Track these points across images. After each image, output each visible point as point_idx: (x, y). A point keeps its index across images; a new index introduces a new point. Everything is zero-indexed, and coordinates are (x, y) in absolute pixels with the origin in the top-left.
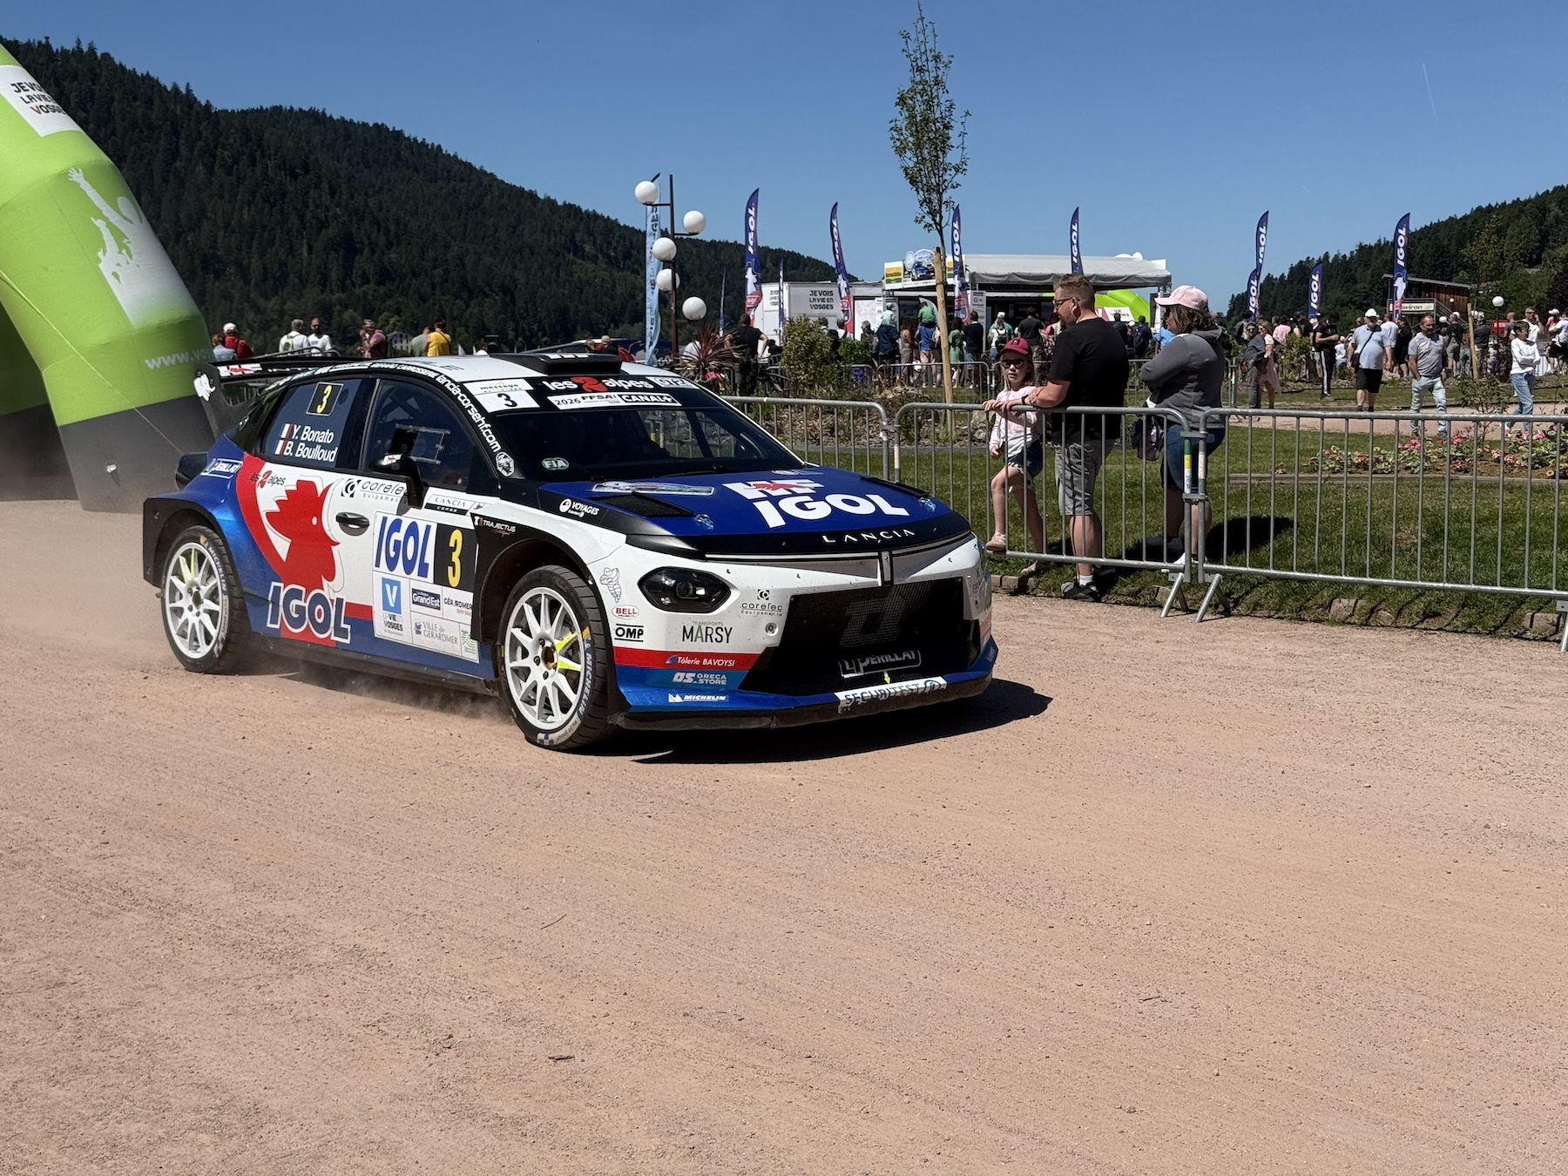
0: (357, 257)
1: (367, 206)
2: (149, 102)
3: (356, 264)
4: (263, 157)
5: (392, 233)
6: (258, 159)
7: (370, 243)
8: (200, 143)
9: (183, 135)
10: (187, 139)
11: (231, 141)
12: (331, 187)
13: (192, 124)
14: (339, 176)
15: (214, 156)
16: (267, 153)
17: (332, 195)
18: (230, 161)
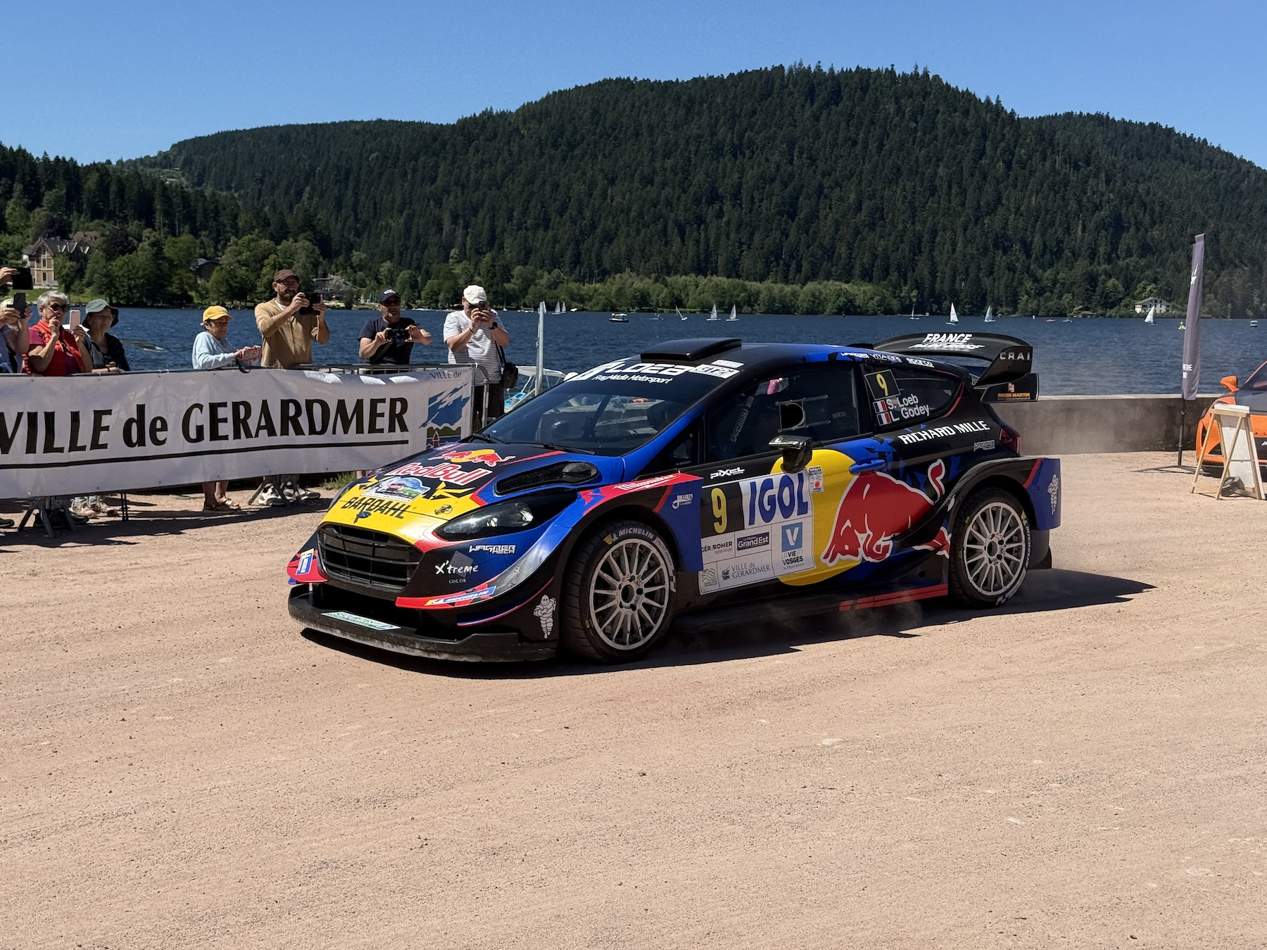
0: (1123, 235)
1: (1137, 191)
2: (966, 113)
3: (1122, 241)
4: (1053, 153)
5: (1156, 214)
6: (1049, 154)
7: (1136, 223)
8: (1003, 144)
9: (990, 138)
10: (992, 141)
11: (1028, 141)
12: (1107, 176)
13: (998, 129)
14: (1115, 167)
15: (1013, 155)
16: (1056, 150)
17: (1108, 183)
18: (1025, 157)
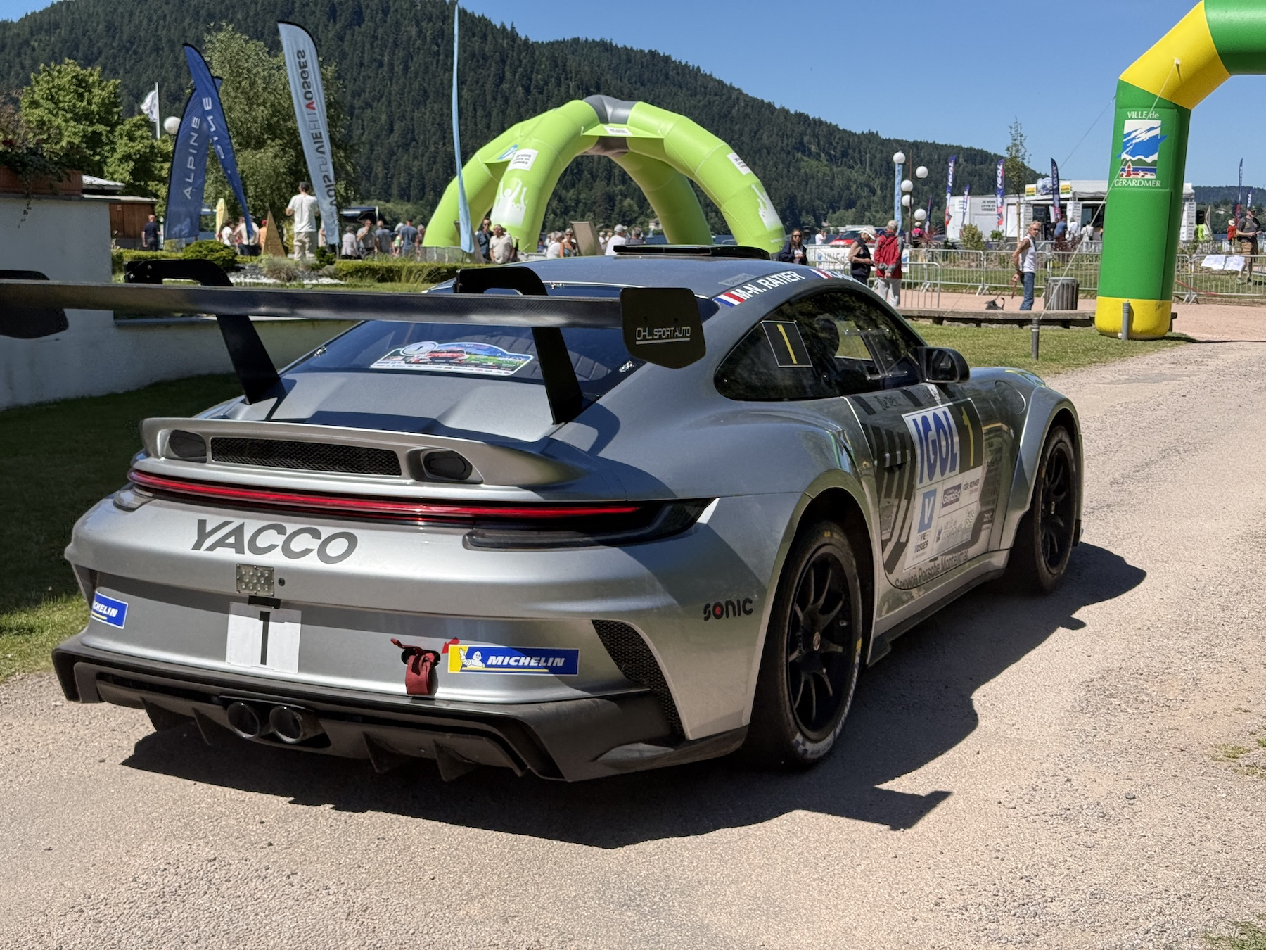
2: (484, 37)
8: (520, 70)
9: (508, 63)
10: (511, 67)
11: (543, 67)
13: (515, 55)
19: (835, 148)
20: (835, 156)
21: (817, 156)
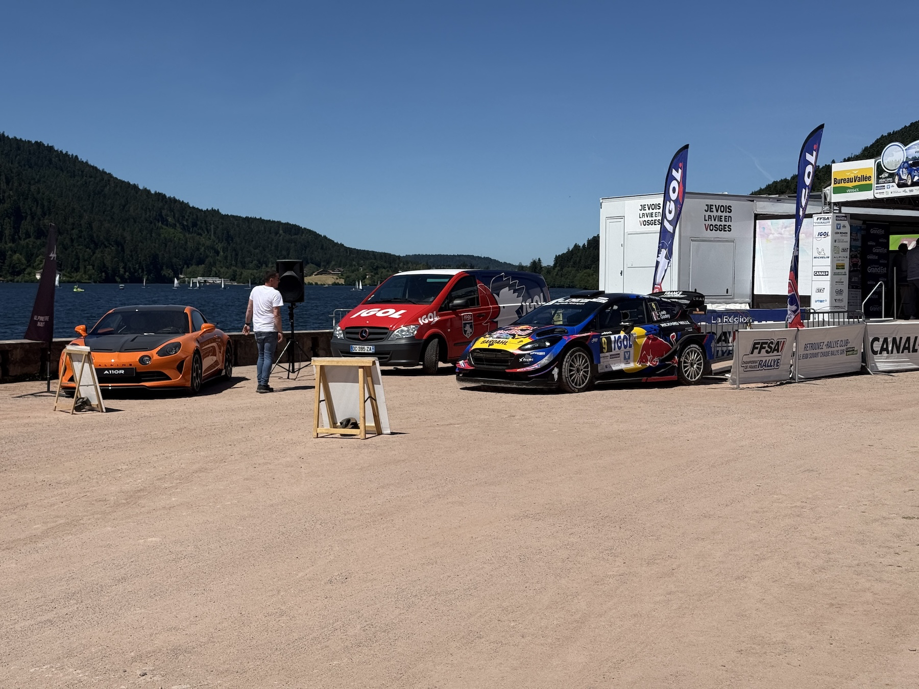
0: (23, 222)
1: (30, 190)
3: (22, 226)
5: (46, 208)
7: (31, 213)
14: (12, 172)
19: (187, 220)
20: (187, 226)
21: (174, 226)
